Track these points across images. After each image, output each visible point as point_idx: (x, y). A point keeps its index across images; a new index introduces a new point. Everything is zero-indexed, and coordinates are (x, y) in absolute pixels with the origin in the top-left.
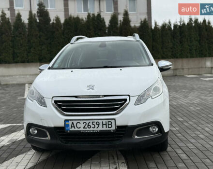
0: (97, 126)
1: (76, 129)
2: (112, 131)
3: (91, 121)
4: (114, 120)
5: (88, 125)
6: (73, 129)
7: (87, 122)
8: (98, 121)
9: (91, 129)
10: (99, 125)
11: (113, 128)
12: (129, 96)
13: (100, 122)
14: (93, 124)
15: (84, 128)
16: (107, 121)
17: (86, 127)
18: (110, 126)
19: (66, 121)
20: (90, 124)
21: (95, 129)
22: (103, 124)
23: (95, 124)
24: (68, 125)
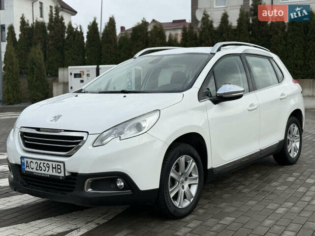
0: (47, 169)
1: (31, 170)
2: (61, 178)
3: (42, 162)
4: (62, 164)
5: (40, 167)
7: (39, 162)
8: (48, 162)
9: (43, 172)
10: (49, 167)
11: (62, 175)
12: (88, 132)
13: (50, 163)
14: (44, 166)
15: (36, 169)
16: (57, 164)
18: (59, 171)
19: (22, 158)
20: (42, 165)
21: (46, 172)
22: (53, 168)
23: (45, 165)
24: (24, 163)
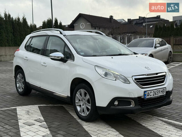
2: (164, 95)
3: (156, 90)
5: (155, 93)
6: (148, 97)
12: (166, 72)
18: (164, 92)
19: (145, 92)
21: (158, 95)
22: (161, 92)
23: (158, 91)
24: (146, 94)
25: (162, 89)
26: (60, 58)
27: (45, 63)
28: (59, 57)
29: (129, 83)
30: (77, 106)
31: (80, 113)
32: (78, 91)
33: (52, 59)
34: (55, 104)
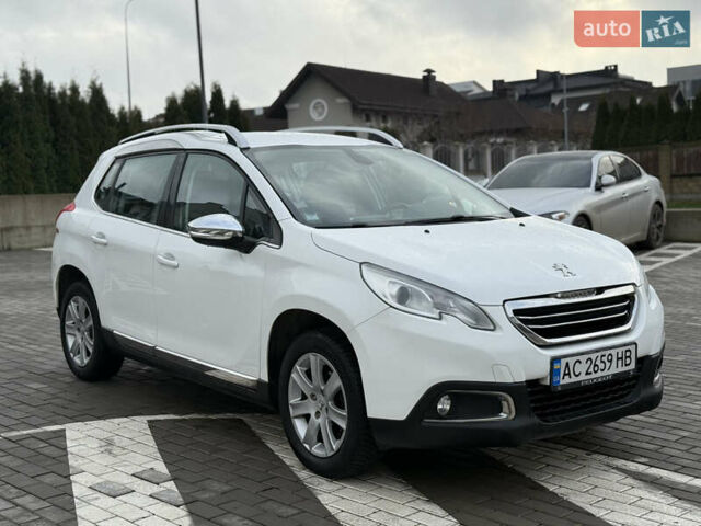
1: (574, 379)
2: (631, 373)
3: (599, 354)
5: (595, 365)
6: (567, 380)
7: (593, 356)
8: (609, 352)
9: (600, 374)
10: (611, 361)
12: (634, 284)
13: (614, 352)
14: (602, 361)
15: (587, 373)
16: (624, 349)
17: (591, 370)
18: (628, 361)
19: (554, 360)
20: (598, 361)
21: (606, 373)
22: (618, 359)
23: (605, 359)
24: (559, 370)
25: (620, 350)
26: (226, 237)
27: (171, 257)
28: (222, 232)
29: (492, 327)
30: (296, 417)
31: (307, 446)
32: (299, 361)
33: (197, 240)
34: (213, 413)
